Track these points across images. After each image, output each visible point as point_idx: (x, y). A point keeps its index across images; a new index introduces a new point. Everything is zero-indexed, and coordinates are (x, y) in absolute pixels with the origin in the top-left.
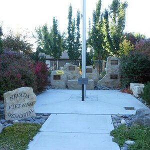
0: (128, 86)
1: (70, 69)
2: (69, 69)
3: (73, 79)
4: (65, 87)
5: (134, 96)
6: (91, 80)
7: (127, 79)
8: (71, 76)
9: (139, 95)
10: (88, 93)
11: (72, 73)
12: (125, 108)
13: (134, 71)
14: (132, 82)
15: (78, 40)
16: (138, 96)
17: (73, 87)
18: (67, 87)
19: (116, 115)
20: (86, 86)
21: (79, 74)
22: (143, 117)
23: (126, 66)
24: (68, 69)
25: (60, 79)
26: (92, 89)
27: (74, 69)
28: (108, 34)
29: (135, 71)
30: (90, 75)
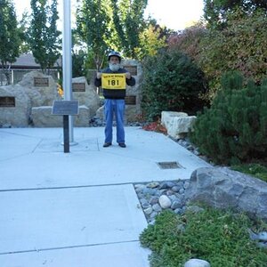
0: (157, 118)
1: (38, 82)
2: (36, 84)
3: (43, 105)
4: (26, 123)
5: (170, 137)
6: (83, 107)
7: (156, 103)
8: (39, 98)
9: (180, 134)
10: (78, 134)
11: (41, 92)
12: (160, 164)
13: (169, 88)
14: (164, 110)
15: (53, 23)
16: (178, 137)
17: (44, 121)
18: (31, 123)
19: (145, 183)
20: (74, 120)
21: (58, 95)
22: (211, 188)
23: (154, 78)
24: (33, 82)
25: (14, 105)
26: (85, 126)
27: (47, 84)
28: (115, 14)
29: (171, 87)
30: (80, 96)
